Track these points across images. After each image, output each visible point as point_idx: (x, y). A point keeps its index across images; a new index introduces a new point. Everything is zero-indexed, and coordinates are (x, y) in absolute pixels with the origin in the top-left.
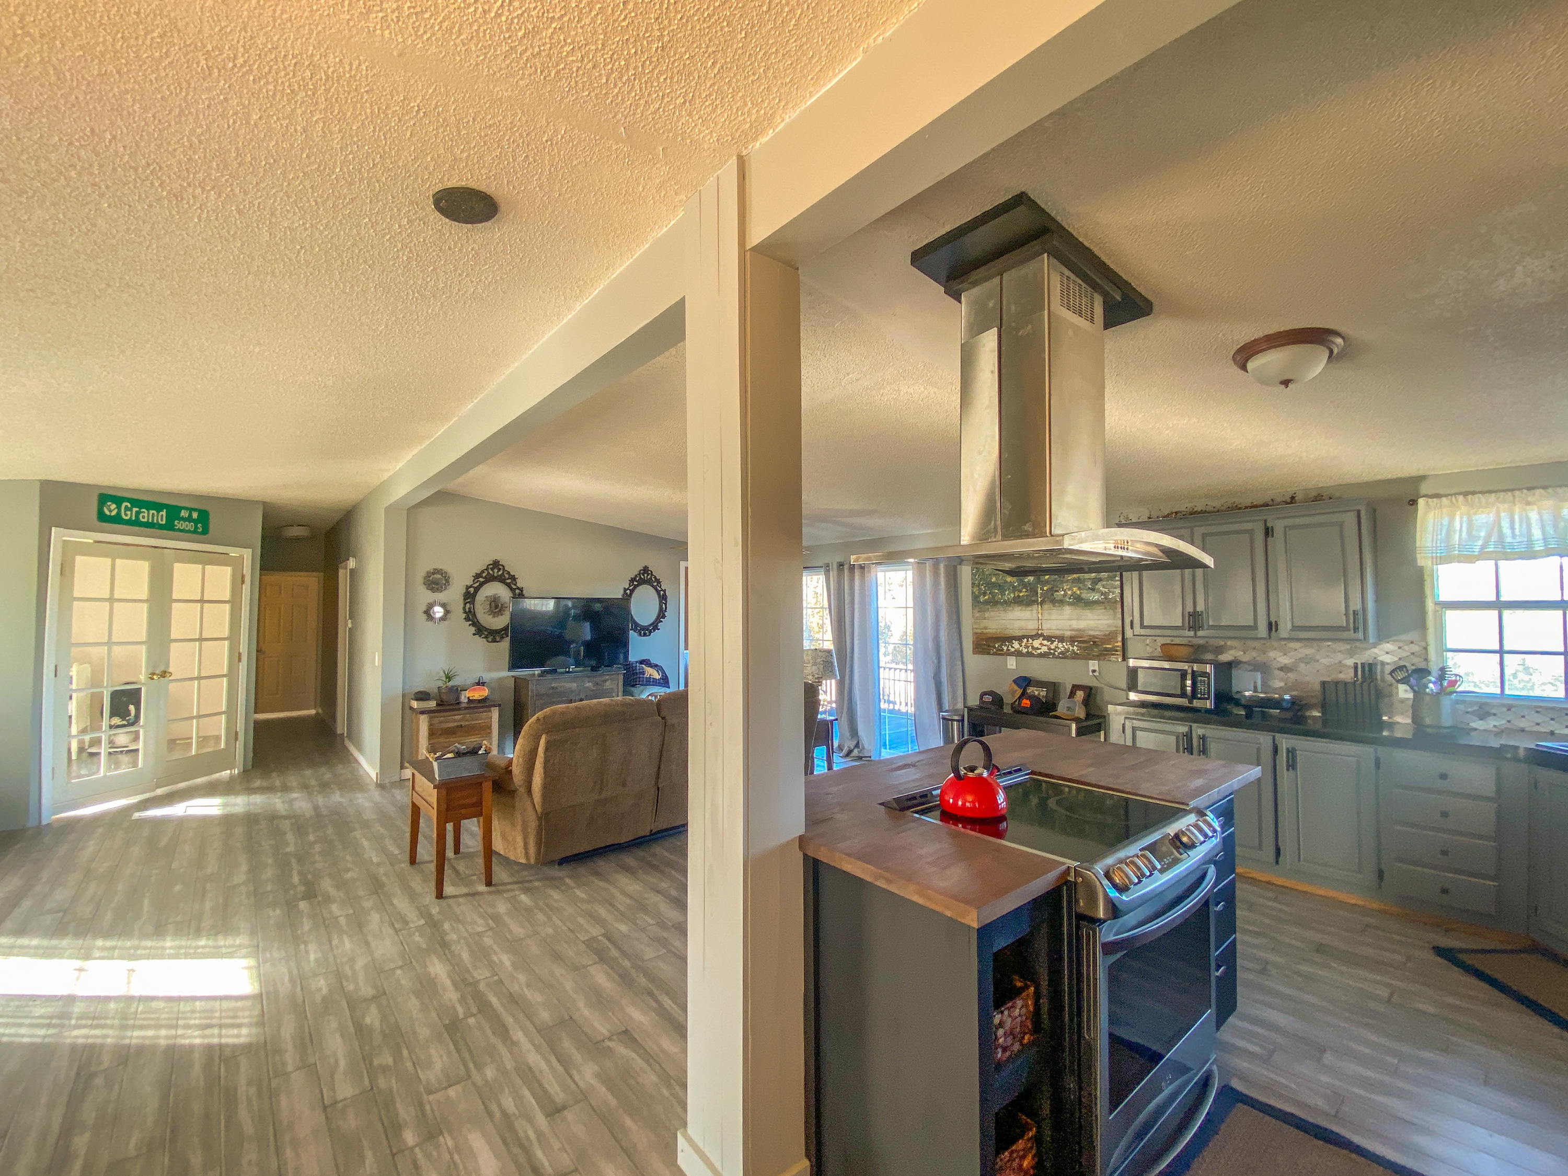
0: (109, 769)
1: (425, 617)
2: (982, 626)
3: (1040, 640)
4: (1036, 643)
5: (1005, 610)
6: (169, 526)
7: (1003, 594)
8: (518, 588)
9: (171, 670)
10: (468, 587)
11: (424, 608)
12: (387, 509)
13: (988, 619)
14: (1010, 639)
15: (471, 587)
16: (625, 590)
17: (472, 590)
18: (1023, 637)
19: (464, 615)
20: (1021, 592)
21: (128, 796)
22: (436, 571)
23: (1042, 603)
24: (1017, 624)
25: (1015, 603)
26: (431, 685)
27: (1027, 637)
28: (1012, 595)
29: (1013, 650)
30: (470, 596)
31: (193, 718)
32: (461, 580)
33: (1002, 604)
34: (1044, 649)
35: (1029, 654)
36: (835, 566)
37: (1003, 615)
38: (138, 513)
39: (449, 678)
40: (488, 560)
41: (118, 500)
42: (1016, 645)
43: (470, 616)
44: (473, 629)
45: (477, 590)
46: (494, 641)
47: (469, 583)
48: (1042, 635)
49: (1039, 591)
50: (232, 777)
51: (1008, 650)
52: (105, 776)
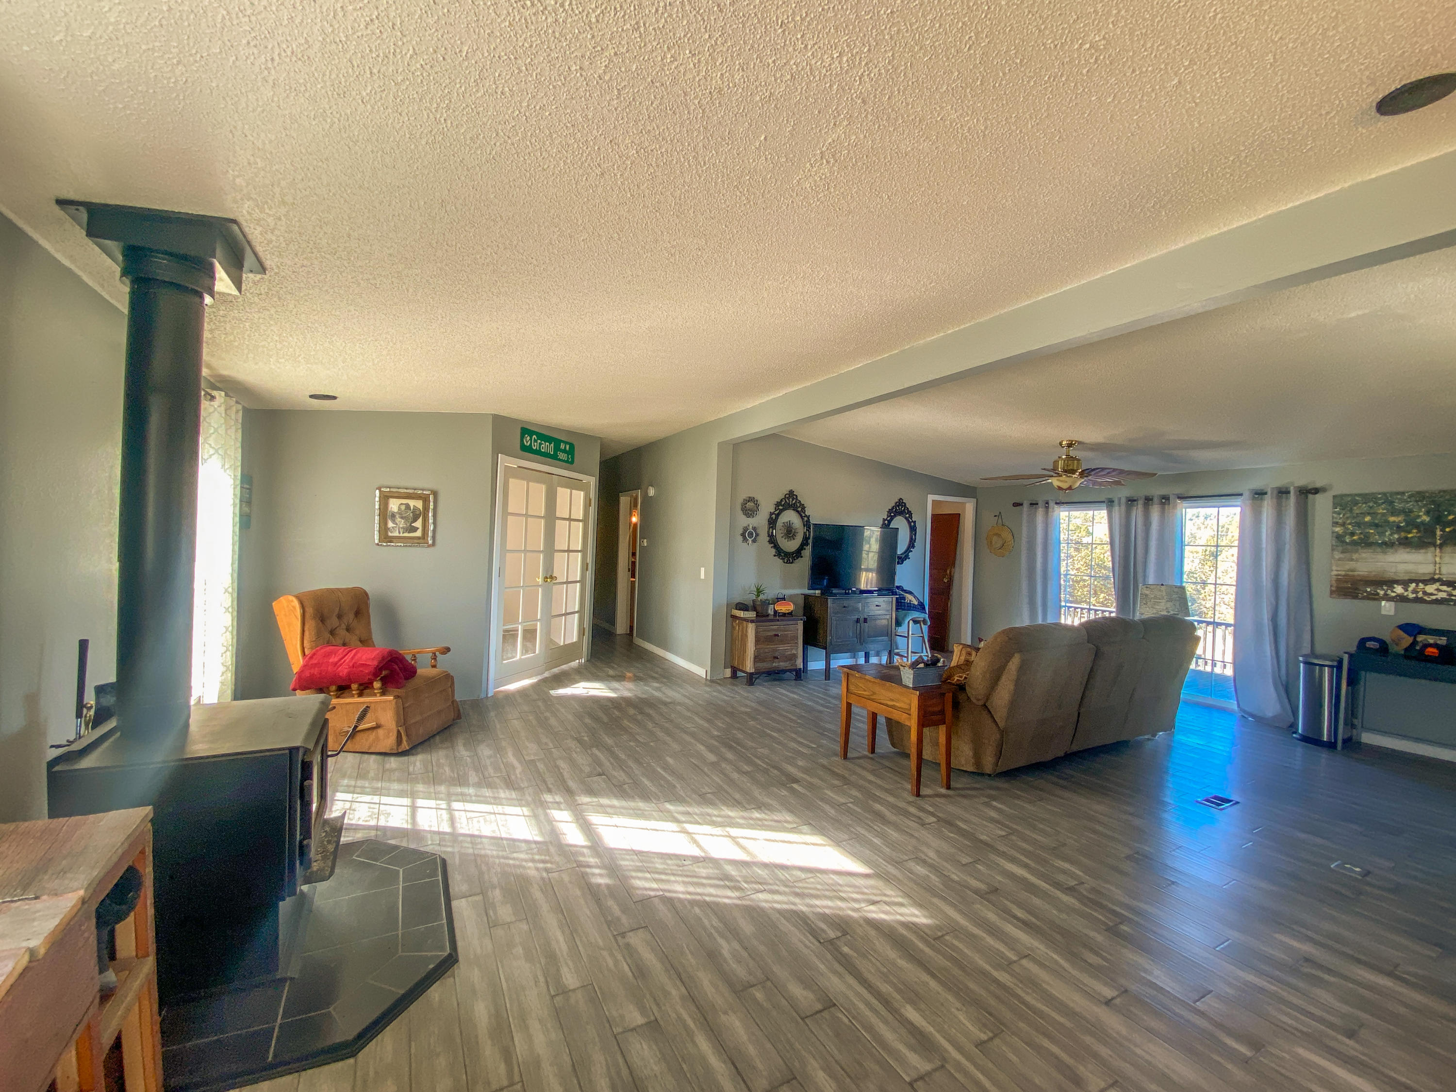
0: (522, 654)
1: (741, 538)
2: (1347, 567)
3: (1436, 585)
4: (1430, 589)
5: (1385, 553)
6: (554, 457)
7: (1382, 534)
8: (806, 516)
9: (554, 575)
10: (771, 514)
11: (741, 531)
12: (721, 445)
13: (1357, 560)
14: (1391, 583)
15: (773, 513)
16: (884, 520)
17: (774, 516)
18: (1411, 581)
19: (768, 539)
20: (1410, 532)
21: (530, 677)
22: (751, 499)
23: (1441, 546)
24: (1402, 568)
25: (1400, 544)
26: (749, 598)
27: (1417, 582)
28: (1396, 536)
29: (1393, 594)
30: (772, 522)
31: (563, 615)
32: (767, 507)
33: (1380, 545)
34: (1443, 595)
35: (1417, 600)
36: (1123, 500)
37: (1380, 557)
38: (540, 444)
39: (759, 592)
40: (785, 491)
41: (531, 433)
42: (1399, 589)
43: (772, 540)
44: (773, 551)
45: (778, 515)
46: (788, 562)
47: (772, 511)
48: (1439, 580)
49: (1439, 533)
50: (580, 664)
51: (1386, 594)
52: (520, 659)
